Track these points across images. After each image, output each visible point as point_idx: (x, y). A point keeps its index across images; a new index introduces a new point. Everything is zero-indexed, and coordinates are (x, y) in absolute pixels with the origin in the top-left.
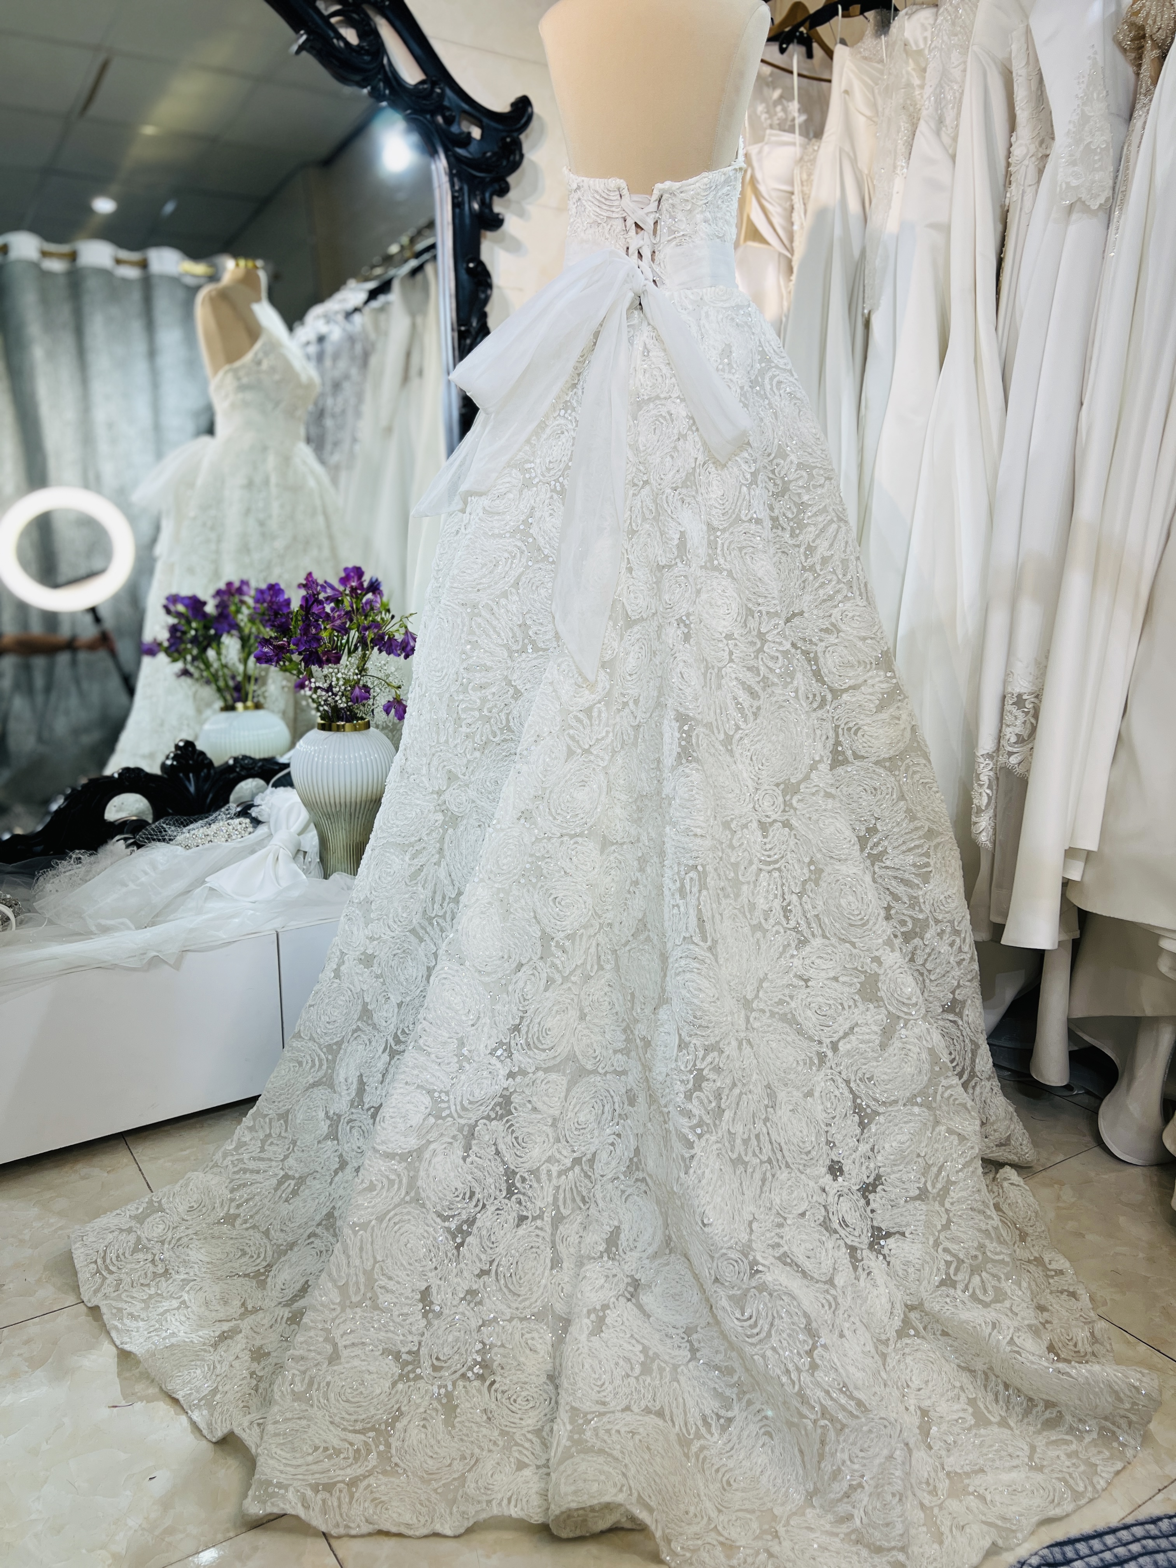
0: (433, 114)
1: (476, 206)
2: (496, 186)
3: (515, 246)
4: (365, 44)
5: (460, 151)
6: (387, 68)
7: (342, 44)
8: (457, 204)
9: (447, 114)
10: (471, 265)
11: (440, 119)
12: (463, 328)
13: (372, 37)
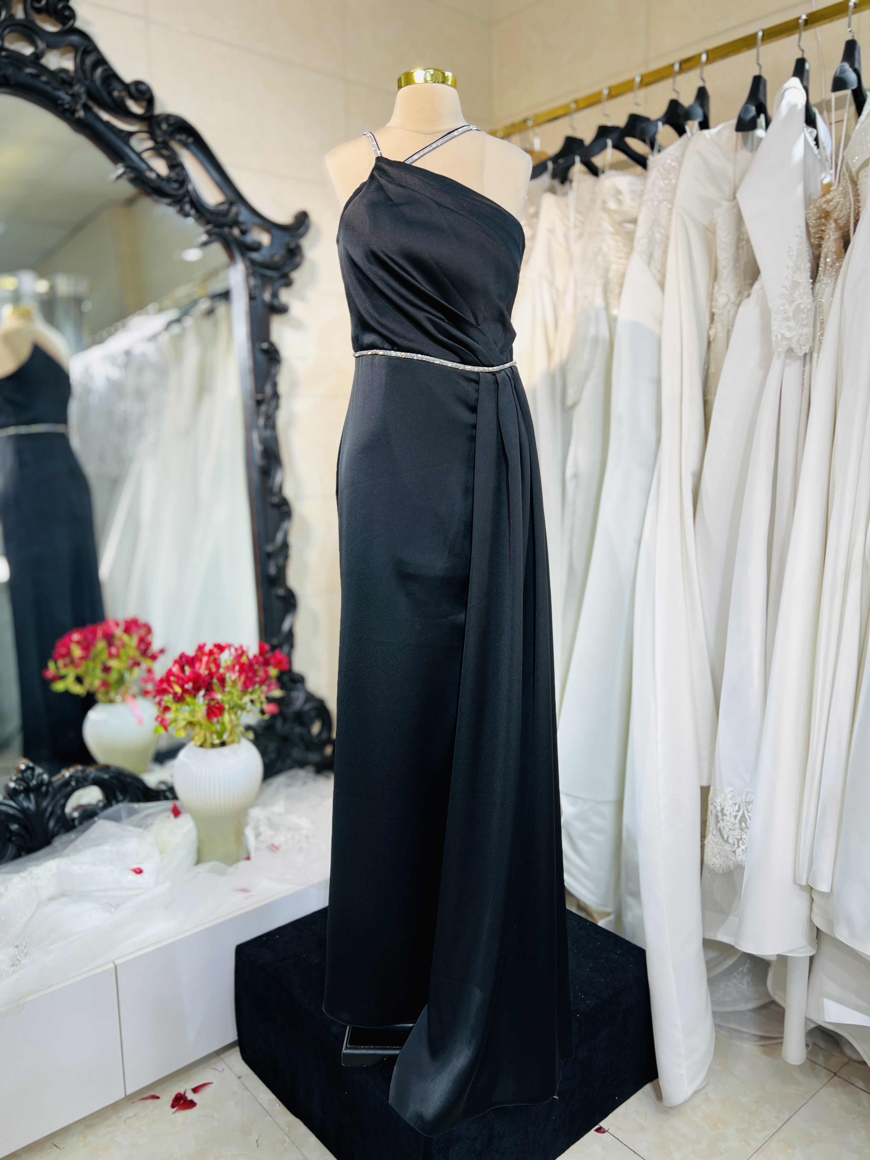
0: (231, 226)
1: (267, 296)
2: (282, 281)
3: (299, 325)
4: (173, 175)
5: (255, 255)
6: (193, 194)
7: (153, 176)
8: (252, 298)
9: (244, 227)
10: (265, 346)
11: (236, 232)
12: (260, 397)
13: (178, 170)
